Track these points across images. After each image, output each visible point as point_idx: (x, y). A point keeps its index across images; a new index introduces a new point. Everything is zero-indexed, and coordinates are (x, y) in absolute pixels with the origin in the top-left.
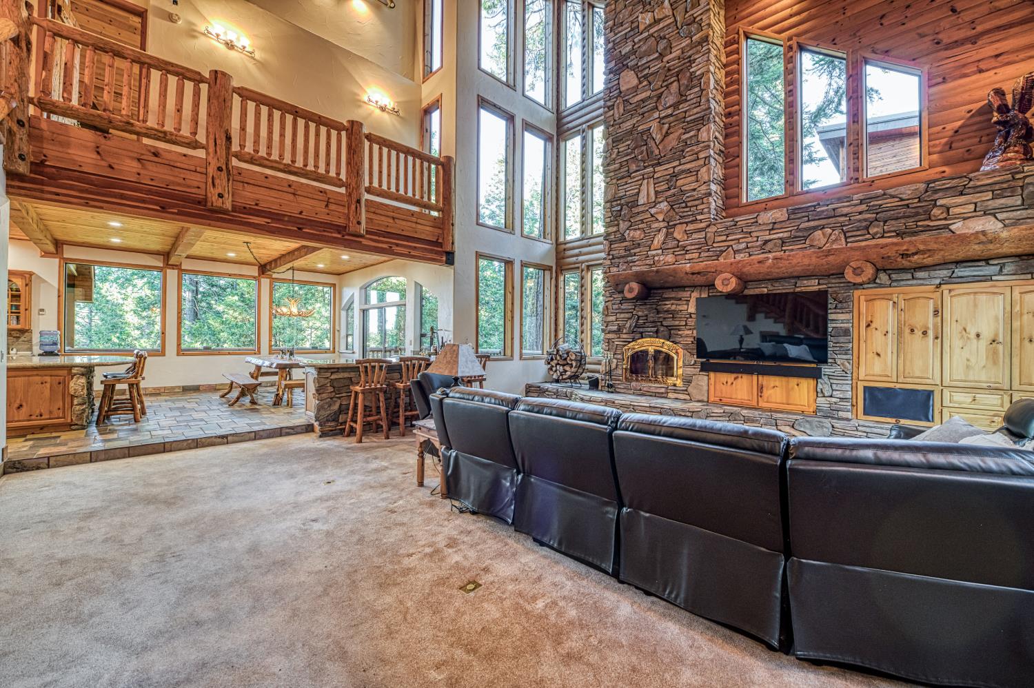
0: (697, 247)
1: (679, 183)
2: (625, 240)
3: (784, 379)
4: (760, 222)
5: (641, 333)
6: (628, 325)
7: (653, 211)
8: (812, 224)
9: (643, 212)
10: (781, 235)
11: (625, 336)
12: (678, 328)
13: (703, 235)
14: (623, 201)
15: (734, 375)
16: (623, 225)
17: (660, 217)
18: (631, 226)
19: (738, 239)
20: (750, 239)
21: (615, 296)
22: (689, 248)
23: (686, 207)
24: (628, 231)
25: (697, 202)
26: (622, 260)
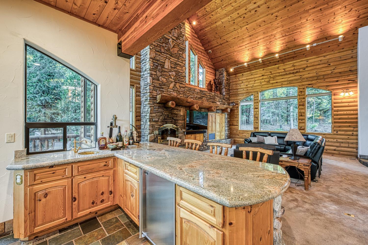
0: (182, 93)
1: (178, 68)
2: (158, 80)
3: (199, 134)
4: (195, 91)
5: (166, 122)
6: (161, 118)
7: (170, 73)
8: (203, 95)
9: (167, 72)
10: (199, 96)
11: (159, 123)
12: (177, 120)
13: (183, 89)
14: (158, 62)
15: (191, 135)
16: (158, 73)
17: (173, 78)
18: (161, 75)
19: (191, 94)
20: (193, 95)
21: (155, 105)
22: (181, 92)
23: (179, 78)
24: (161, 77)
25: (182, 78)
26: (158, 89)
